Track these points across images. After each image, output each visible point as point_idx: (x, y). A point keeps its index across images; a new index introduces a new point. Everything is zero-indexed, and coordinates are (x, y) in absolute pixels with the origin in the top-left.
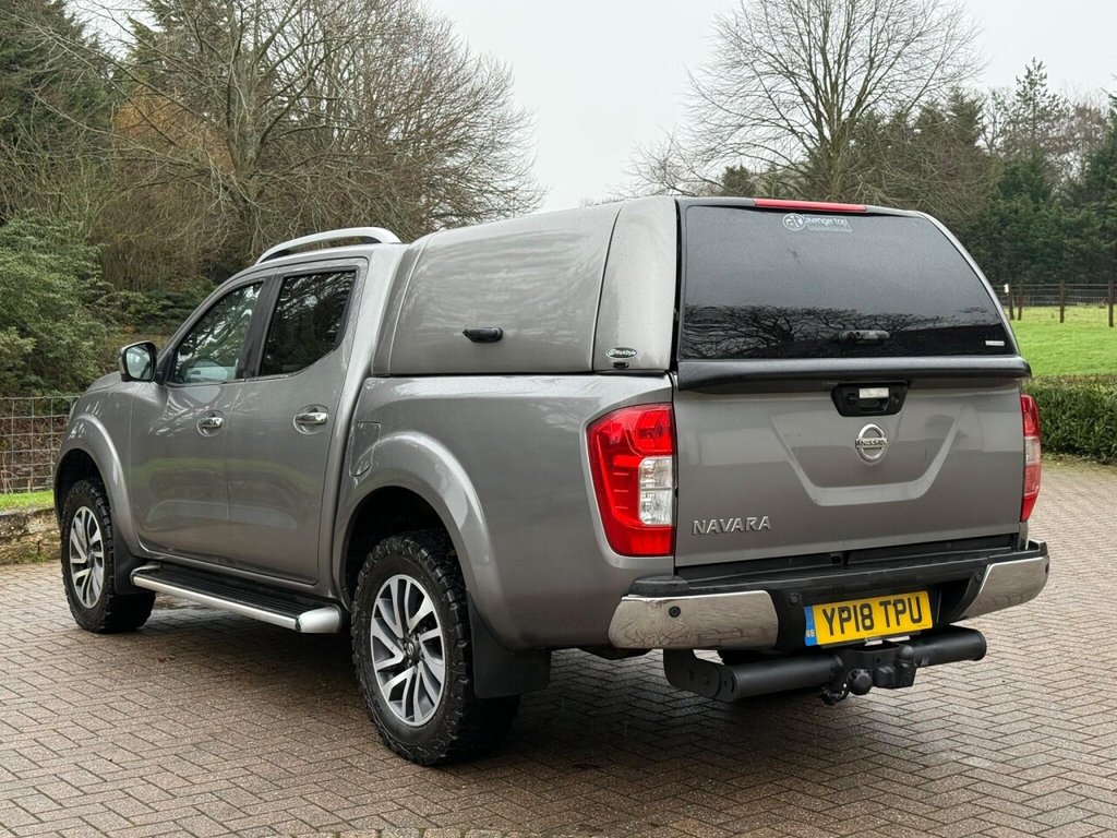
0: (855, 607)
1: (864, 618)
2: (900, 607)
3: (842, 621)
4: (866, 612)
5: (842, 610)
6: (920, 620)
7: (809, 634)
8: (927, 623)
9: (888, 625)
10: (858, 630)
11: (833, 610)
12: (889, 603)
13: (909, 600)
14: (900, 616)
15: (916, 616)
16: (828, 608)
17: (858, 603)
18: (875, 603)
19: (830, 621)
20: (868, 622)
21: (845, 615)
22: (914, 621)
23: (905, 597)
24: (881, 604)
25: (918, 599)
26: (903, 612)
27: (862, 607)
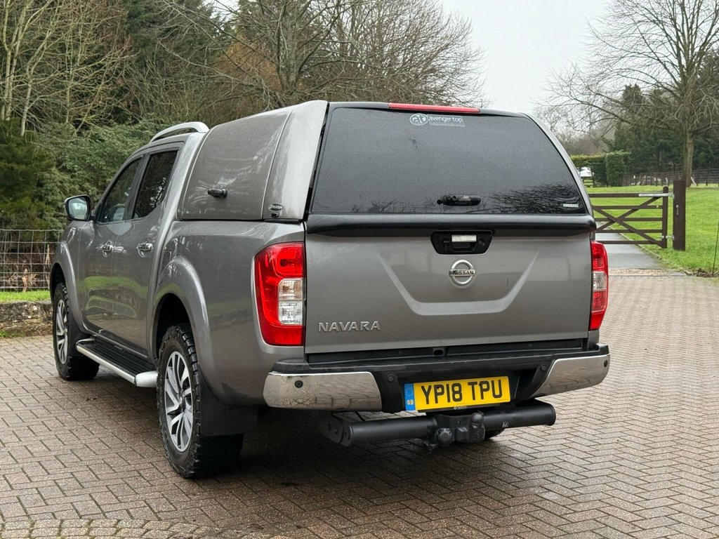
0: (448, 386)
1: (455, 393)
2: (485, 386)
3: (437, 394)
4: (457, 389)
5: (437, 387)
6: (500, 396)
7: (409, 403)
8: (506, 397)
9: (474, 399)
10: (449, 401)
11: (430, 387)
12: (476, 383)
13: (493, 382)
14: (484, 393)
15: (497, 393)
16: (426, 385)
17: (451, 383)
18: (464, 384)
19: (427, 394)
20: (457, 396)
21: (439, 390)
22: (495, 397)
23: (489, 380)
24: (469, 384)
25: (500, 382)
26: (487, 390)
27: (454, 386)
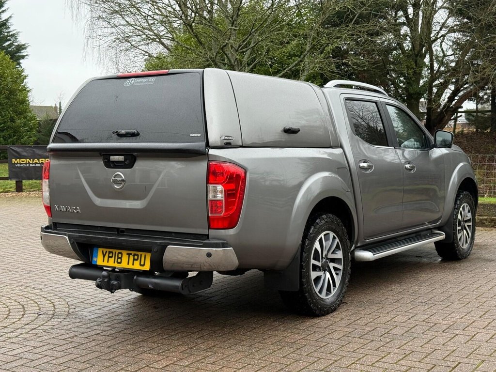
0: (115, 253)
1: (118, 258)
2: (136, 257)
3: (109, 257)
4: (120, 256)
5: (110, 252)
6: (143, 265)
7: (95, 259)
8: (147, 267)
9: (128, 264)
10: (114, 262)
11: (106, 252)
12: (131, 254)
13: (141, 255)
14: (135, 261)
15: (142, 263)
16: (105, 250)
17: (117, 251)
18: (125, 253)
19: (104, 256)
20: (119, 260)
21: (111, 255)
22: (141, 265)
23: (139, 253)
24: (127, 254)
25: (145, 256)
26: (137, 260)
27: (119, 253)
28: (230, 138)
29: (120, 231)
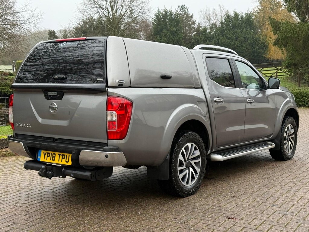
0: (51, 153)
1: (53, 157)
2: (63, 157)
3: (48, 156)
4: (54, 155)
5: (48, 153)
6: (68, 162)
7: (39, 157)
8: (70, 163)
9: (59, 161)
10: (51, 160)
11: (46, 153)
12: (61, 155)
14: (63, 159)
17: (53, 153)
18: (57, 154)
19: (45, 155)
20: (54, 159)
21: (49, 155)
22: (66, 162)
23: (66, 154)
24: (59, 154)
25: (69, 156)
28: (122, 81)
29: (54, 140)
